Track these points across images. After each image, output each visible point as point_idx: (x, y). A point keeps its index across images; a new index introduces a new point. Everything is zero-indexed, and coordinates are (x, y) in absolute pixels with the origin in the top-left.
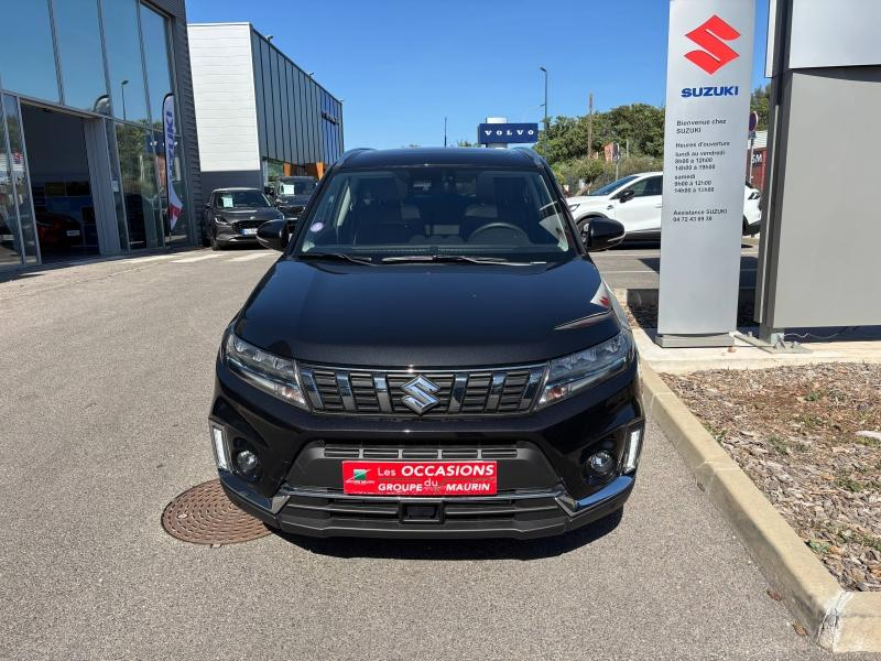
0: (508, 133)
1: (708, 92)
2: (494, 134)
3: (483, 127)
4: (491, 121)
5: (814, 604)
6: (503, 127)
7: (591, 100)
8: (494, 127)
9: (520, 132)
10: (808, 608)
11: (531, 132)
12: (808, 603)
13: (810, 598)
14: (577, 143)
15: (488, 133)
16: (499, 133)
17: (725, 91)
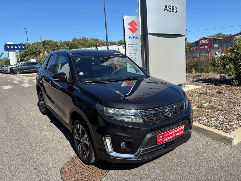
0: (15, 47)
1: (133, 37)
2: (10, 47)
3: (6, 46)
4: (8, 43)
5: (228, 138)
6: (14, 45)
7: (41, 38)
8: (10, 45)
9: (19, 47)
10: (226, 139)
11: (23, 47)
12: (225, 138)
13: (226, 137)
14: (33, 51)
15: (8, 47)
16: (12, 47)
17: (137, 38)
